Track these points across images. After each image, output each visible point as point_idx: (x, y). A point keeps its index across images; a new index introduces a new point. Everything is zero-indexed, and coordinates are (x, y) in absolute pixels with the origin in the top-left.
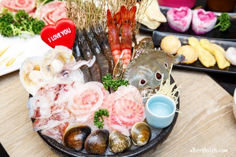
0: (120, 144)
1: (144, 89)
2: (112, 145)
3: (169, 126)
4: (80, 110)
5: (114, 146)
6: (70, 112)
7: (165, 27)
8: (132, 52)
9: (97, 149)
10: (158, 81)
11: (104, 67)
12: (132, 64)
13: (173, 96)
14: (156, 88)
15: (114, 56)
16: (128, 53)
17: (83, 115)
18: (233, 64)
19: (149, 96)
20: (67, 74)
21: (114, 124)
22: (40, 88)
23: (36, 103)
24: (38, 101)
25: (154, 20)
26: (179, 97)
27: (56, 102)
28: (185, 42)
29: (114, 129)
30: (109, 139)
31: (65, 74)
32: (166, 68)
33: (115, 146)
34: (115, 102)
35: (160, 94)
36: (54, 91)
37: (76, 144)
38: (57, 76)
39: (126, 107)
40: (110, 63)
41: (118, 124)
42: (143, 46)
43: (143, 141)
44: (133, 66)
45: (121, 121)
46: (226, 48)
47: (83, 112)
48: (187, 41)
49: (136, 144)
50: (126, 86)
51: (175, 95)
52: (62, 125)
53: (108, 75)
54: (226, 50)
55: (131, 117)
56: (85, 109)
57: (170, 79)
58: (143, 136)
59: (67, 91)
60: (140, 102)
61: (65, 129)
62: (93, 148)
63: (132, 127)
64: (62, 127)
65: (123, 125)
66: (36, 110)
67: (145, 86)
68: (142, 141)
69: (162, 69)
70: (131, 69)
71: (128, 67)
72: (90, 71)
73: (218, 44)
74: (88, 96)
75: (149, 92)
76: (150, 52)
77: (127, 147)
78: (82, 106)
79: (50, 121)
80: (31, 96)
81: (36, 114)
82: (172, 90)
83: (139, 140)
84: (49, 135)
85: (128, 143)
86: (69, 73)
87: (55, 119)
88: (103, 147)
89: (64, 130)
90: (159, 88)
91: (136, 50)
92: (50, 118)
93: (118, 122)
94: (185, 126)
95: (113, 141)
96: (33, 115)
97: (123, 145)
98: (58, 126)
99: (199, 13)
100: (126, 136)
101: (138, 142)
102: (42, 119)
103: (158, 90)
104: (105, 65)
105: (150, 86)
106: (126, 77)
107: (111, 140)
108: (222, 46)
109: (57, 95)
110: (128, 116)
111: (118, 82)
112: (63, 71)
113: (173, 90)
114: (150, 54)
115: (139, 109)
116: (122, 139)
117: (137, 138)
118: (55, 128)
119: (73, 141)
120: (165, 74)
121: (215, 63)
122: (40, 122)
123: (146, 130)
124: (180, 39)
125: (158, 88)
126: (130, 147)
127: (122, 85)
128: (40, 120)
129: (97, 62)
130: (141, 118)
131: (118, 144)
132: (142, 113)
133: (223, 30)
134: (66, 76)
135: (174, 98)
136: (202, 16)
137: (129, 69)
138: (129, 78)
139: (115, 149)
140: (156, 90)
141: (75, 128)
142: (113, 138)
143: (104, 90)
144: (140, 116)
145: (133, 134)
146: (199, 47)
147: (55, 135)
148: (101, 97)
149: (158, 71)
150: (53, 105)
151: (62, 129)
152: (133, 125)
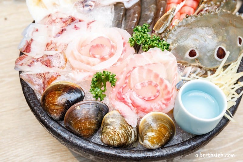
0: (115, 134)
1: (190, 66)
2: (103, 131)
3: (205, 135)
4: (81, 63)
5: (106, 134)
6: (66, 60)
8: (198, 6)
9: (79, 128)
10: (217, 61)
11: (147, 15)
12: (187, 21)
13: (233, 91)
14: (210, 70)
15: (170, 3)
16: (192, 7)
17: (80, 71)
19: (192, 77)
20: (89, 7)
21: (119, 100)
22: (48, 14)
23: (32, 33)
24: (37, 30)
26: (241, 97)
29: (116, 108)
30: (103, 120)
31: (87, 6)
32: (239, 45)
33: (108, 134)
34: (134, 68)
35: (211, 81)
36: (62, 23)
37: (54, 109)
38: (75, 5)
39: (147, 81)
40: (158, 10)
41: (125, 102)
42: (218, 3)
43: (153, 143)
44: (187, 25)
45: (131, 99)
47: (84, 66)
49: (142, 143)
50: (163, 51)
51: (237, 91)
52: (49, 75)
53: (144, 26)
55: (149, 100)
56: (88, 64)
57: (240, 65)
58: (155, 136)
59: (76, 29)
60: (173, 82)
61: (52, 82)
62: (74, 124)
63: (145, 115)
64: (47, 77)
65: (133, 108)
66: (29, 41)
67: (194, 61)
68: (151, 142)
69: (231, 45)
70: (182, 28)
71: (180, 24)
74: (101, 46)
75: (194, 72)
76: (222, 14)
77: (126, 142)
79: (38, 63)
81: (26, 48)
82: (234, 81)
83: (147, 138)
84: (29, 82)
85: (131, 137)
86: (93, 7)
87: (43, 63)
88: (90, 129)
89: (49, 83)
90: (215, 71)
91: (206, 5)
92: (38, 59)
93: (126, 100)
94: (238, 140)
95: (107, 125)
96: (23, 47)
97: (120, 137)
98: (43, 74)
100: (130, 126)
101: (145, 141)
102: (30, 56)
103: (212, 74)
104: (149, 11)
105: (202, 64)
106: (170, 38)
107: (105, 124)
109: (62, 30)
110: (144, 97)
111: (153, 41)
113: (237, 83)
114: (222, 16)
115: (166, 92)
116: (121, 128)
117: (146, 135)
118: (38, 75)
119: (51, 103)
120: (232, 54)
122: (25, 59)
123: (164, 127)
125: (213, 71)
126: (132, 143)
127: (157, 46)
128: (26, 57)
130: (164, 106)
131: (112, 132)
132: (168, 99)
134: (87, 8)
135: (233, 94)
137: (179, 27)
138: (175, 41)
139: (106, 139)
140: (209, 73)
141: (62, 85)
142: (108, 121)
143: (128, 45)
144: (164, 104)
145: (142, 127)
147: (36, 85)
148: (118, 54)
149: (223, 45)
150: (50, 42)
151: (47, 79)
152: (147, 112)
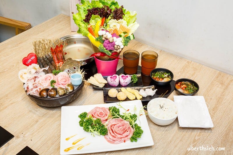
4: (44, 83)
7: (107, 86)
10: (75, 70)
11: (53, 69)
15: (56, 64)
16: (62, 63)
17: (46, 84)
18: (144, 97)
21: (58, 85)
22: (27, 80)
23: (27, 85)
25: (102, 83)
27: (35, 82)
28: (120, 91)
29: (59, 87)
32: (77, 65)
34: (58, 78)
35: (76, 74)
38: (34, 74)
39: (62, 78)
40: (55, 67)
43: (71, 90)
46: (139, 90)
48: (121, 90)
49: (68, 92)
52: (38, 89)
54: (139, 91)
58: (70, 88)
59: (39, 78)
65: (62, 85)
72: (47, 71)
73: (135, 89)
74: (47, 78)
77: (65, 93)
78: (45, 81)
79: (33, 89)
80: (24, 83)
81: (27, 88)
85: (65, 91)
86: (39, 72)
87: (35, 88)
93: (60, 84)
97: (63, 92)
99: (122, 76)
100: (64, 89)
108: (137, 89)
109: (35, 80)
110: (64, 82)
111: (59, 72)
112: (36, 72)
118: (36, 91)
121: (135, 98)
124: (117, 90)
128: (29, 90)
129: (49, 68)
133: (135, 83)
136: (124, 77)
139: (60, 94)
143: (53, 75)
144: (68, 81)
146: (126, 92)
148: (52, 77)
150: (34, 84)
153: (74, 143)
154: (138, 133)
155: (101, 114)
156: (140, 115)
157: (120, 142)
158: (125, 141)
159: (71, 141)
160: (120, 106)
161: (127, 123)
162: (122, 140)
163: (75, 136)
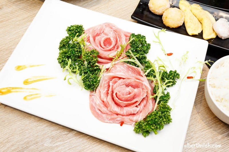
121: (200, 32)
153: (29, 81)
154: (155, 123)
155: (107, 41)
156: (188, 78)
157: (111, 121)
158: (122, 123)
159: (25, 74)
160: (157, 38)
161: (146, 86)
162: (118, 119)
163: (38, 66)
